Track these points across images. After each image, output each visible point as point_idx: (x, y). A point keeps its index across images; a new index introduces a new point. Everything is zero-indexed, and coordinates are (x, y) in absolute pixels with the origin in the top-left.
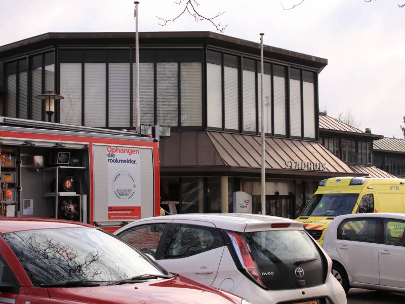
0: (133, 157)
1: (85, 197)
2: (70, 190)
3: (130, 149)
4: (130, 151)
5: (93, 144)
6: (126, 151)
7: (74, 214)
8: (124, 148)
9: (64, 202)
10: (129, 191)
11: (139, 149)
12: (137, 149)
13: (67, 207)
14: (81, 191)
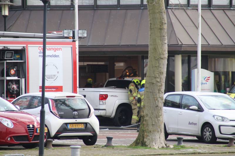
0: (57, 53)
1: (23, 80)
2: (14, 75)
3: (55, 47)
4: (55, 49)
5: (29, 45)
6: (52, 49)
7: (16, 91)
8: (50, 47)
9: (10, 83)
10: (54, 75)
11: (61, 47)
12: (60, 47)
13: (11, 86)
14: (21, 76)
